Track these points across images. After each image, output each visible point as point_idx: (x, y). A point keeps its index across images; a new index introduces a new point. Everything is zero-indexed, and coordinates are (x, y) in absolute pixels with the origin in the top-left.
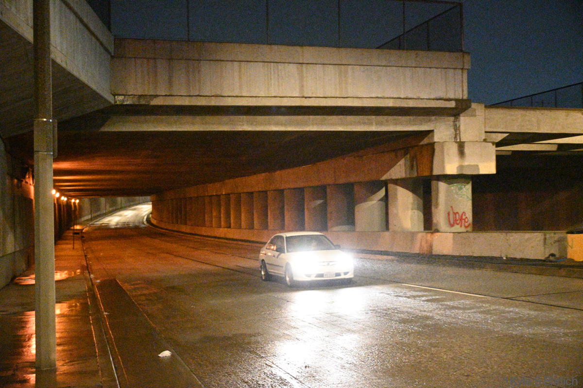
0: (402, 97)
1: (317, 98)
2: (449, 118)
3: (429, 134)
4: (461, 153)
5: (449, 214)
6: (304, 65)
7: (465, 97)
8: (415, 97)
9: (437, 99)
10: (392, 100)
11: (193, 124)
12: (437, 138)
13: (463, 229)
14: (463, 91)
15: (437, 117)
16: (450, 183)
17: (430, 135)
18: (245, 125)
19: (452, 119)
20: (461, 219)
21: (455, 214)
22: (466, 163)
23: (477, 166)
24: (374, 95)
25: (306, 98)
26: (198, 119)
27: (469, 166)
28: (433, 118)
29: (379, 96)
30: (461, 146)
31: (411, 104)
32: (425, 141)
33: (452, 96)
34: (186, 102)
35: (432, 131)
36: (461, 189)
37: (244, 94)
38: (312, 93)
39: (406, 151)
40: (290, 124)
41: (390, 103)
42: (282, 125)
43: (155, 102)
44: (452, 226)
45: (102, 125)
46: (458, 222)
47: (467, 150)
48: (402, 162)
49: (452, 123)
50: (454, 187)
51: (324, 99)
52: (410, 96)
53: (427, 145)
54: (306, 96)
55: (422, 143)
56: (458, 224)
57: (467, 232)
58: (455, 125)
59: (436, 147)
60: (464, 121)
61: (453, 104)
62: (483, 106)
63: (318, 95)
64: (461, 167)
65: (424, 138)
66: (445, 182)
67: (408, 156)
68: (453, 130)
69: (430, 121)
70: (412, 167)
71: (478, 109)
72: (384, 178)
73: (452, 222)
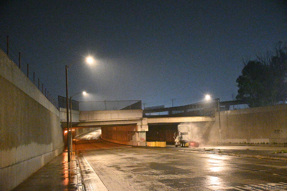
2: (140, 121)
3: (136, 124)
4: (141, 128)
9: (136, 118)
11: (93, 124)
12: (138, 124)
13: (143, 141)
14: (141, 116)
18: (102, 124)
19: (141, 121)
20: (143, 139)
22: (142, 129)
23: (144, 130)
26: (94, 123)
28: (137, 121)
30: (141, 126)
31: (131, 119)
33: (139, 117)
34: (91, 121)
36: (143, 134)
37: (101, 119)
39: (135, 127)
40: (110, 123)
41: (127, 119)
42: (108, 123)
43: (86, 121)
44: (141, 140)
45: (78, 125)
50: (141, 133)
52: (131, 117)
57: (144, 142)
59: (138, 126)
60: (143, 121)
61: (139, 119)
62: (147, 118)
64: (141, 130)
68: (141, 123)
71: (146, 119)
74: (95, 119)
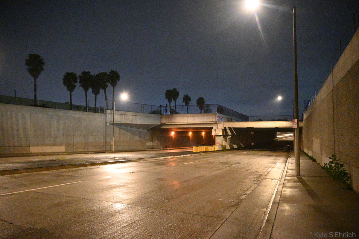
2: (216, 124)
6: (188, 117)
10: (202, 122)
13: (219, 145)
14: (216, 120)
22: (216, 133)
31: (206, 123)
40: (187, 126)
43: (166, 124)
47: (216, 131)
60: (219, 125)
62: (223, 122)
63: (190, 122)
68: (217, 127)
69: (212, 125)
74: (173, 122)
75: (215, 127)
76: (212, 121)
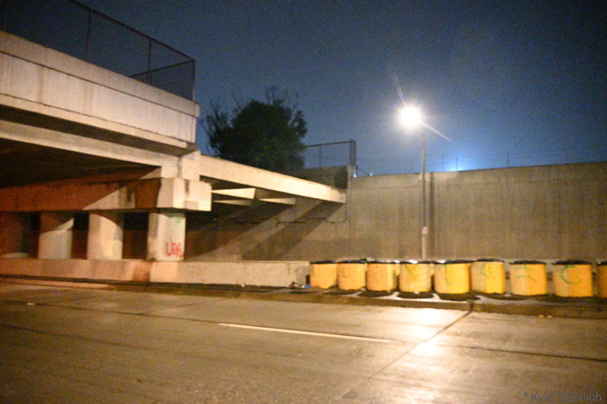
0: (144, 128)
1: (58, 110)
2: (174, 157)
3: (155, 169)
4: (187, 190)
5: (167, 244)
6: (46, 70)
7: (193, 141)
8: (154, 131)
9: (173, 138)
10: (134, 129)
12: (164, 174)
13: (178, 258)
14: (192, 135)
15: (166, 155)
16: (170, 216)
17: (157, 170)
19: (176, 159)
20: (177, 249)
21: (173, 244)
22: (190, 199)
23: (196, 204)
24: (117, 120)
25: (45, 105)
27: (191, 202)
28: (162, 155)
29: (123, 122)
30: (187, 184)
31: (151, 137)
32: (150, 176)
33: (183, 137)
35: (158, 167)
36: (179, 222)
38: (53, 102)
39: (121, 184)
41: (133, 133)
44: (169, 255)
46: (175, 252)
47: (191, 188)
48: (115, 194)
49: (177, 163)
50: (174, 220)
51: (66, 112)
52: (150, 129)
53: (150, 180)
54: (45, 103)
55: (145, 177)
56: (174, 253)
58: (178, 165)
59: (163, 182)
60: (186, 161)
61: (184, 145)
62: (200, 152)
63: (59, 106)
64: (186, 202)
65: (148, 173)
66: (166, 215)
67: (124, 189)
68: (176, 169)
69: (159, 157)
70: (129, 199)
72: (87, 208)
73: (169, 251)
75: (167, 168)
76: (175, 135)
